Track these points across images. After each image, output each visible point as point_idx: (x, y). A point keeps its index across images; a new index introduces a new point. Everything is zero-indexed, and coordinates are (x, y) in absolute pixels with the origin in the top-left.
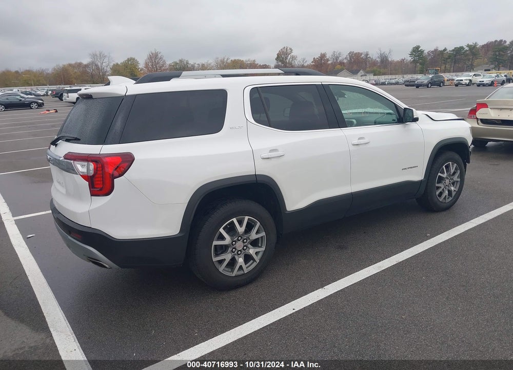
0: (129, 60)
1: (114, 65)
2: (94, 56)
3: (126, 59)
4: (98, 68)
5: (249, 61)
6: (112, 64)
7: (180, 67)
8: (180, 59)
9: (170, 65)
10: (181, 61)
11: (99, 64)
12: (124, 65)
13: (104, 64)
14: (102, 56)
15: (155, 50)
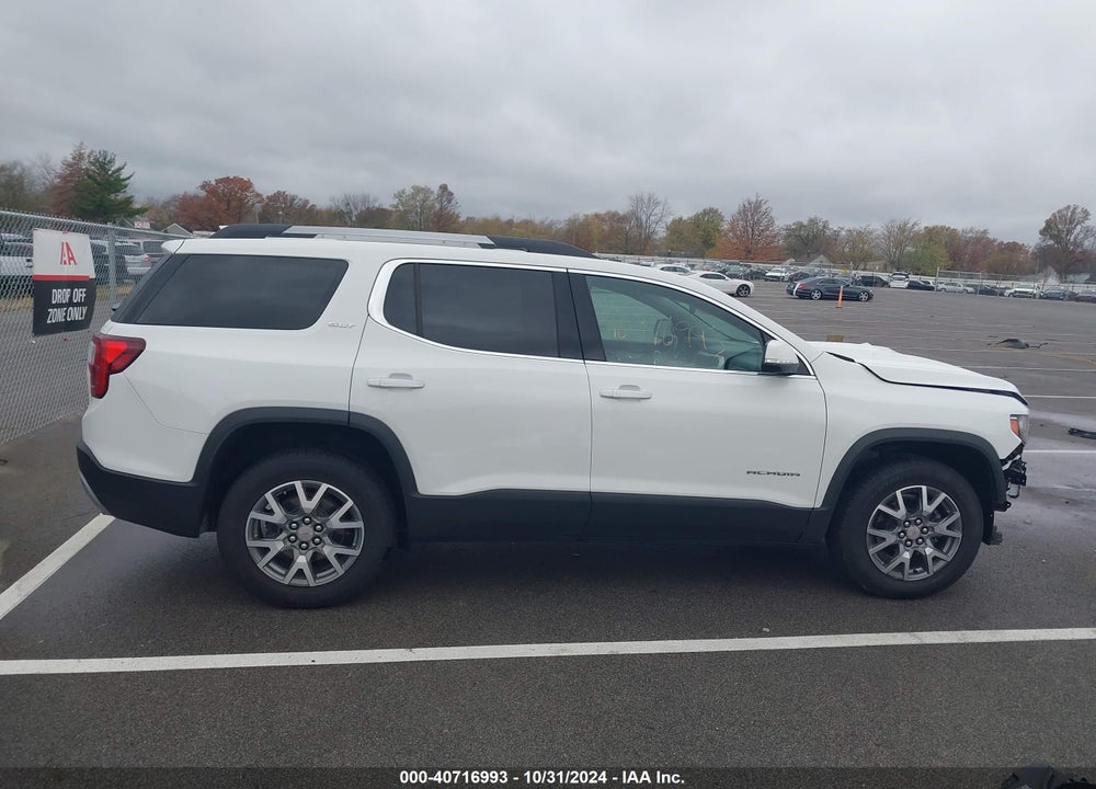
0: (705, 213)
1: (674, 222)
2: (638, 200)
3: (700, 211)
4: (640, 226)
5: (971, 231)
6: (669, 220)
7: (808, 235)
8: (812, 217)
9: (788, 229)
10: (813, 222)
11: (644, 218)
12: (694, 223)
13: (652, 218)
14: (653, 202)
15: (757, 196)
